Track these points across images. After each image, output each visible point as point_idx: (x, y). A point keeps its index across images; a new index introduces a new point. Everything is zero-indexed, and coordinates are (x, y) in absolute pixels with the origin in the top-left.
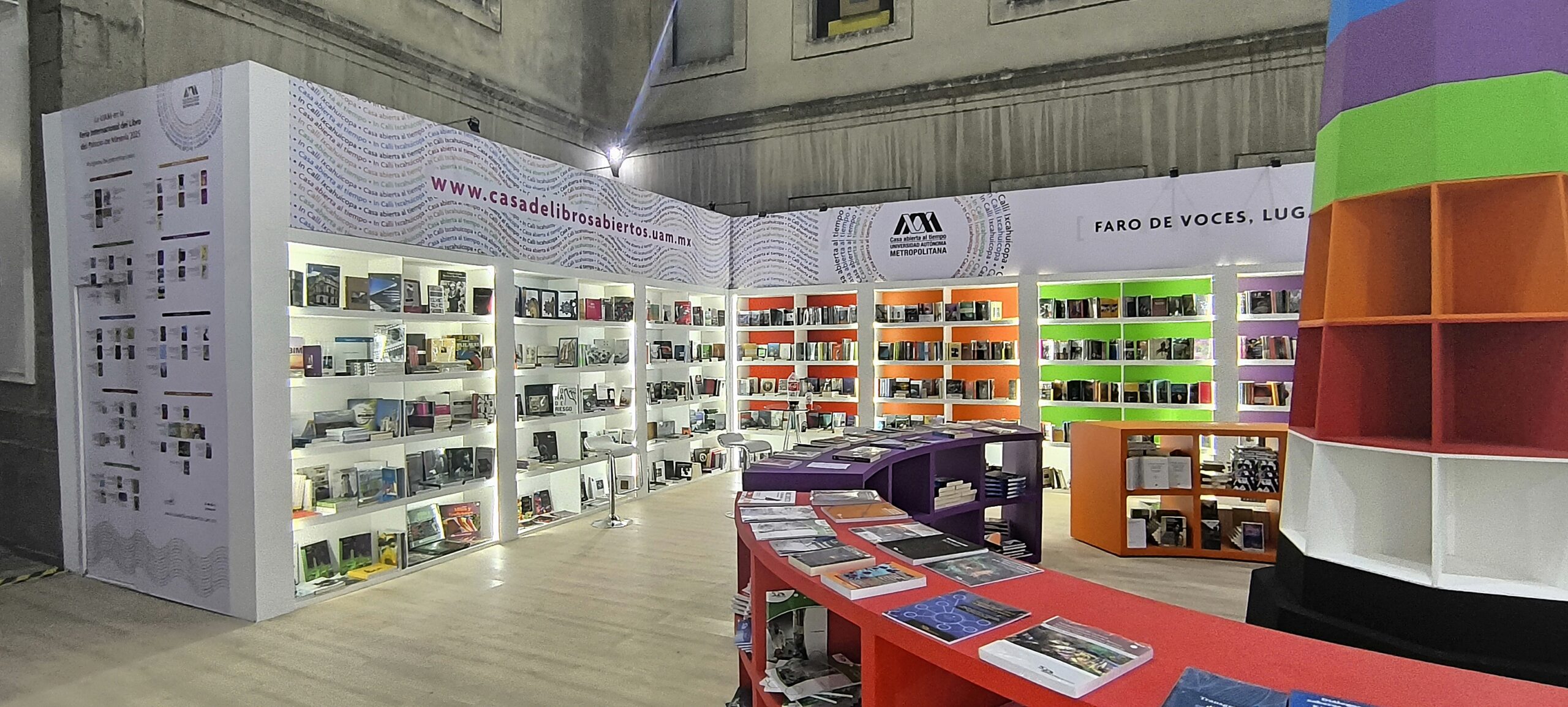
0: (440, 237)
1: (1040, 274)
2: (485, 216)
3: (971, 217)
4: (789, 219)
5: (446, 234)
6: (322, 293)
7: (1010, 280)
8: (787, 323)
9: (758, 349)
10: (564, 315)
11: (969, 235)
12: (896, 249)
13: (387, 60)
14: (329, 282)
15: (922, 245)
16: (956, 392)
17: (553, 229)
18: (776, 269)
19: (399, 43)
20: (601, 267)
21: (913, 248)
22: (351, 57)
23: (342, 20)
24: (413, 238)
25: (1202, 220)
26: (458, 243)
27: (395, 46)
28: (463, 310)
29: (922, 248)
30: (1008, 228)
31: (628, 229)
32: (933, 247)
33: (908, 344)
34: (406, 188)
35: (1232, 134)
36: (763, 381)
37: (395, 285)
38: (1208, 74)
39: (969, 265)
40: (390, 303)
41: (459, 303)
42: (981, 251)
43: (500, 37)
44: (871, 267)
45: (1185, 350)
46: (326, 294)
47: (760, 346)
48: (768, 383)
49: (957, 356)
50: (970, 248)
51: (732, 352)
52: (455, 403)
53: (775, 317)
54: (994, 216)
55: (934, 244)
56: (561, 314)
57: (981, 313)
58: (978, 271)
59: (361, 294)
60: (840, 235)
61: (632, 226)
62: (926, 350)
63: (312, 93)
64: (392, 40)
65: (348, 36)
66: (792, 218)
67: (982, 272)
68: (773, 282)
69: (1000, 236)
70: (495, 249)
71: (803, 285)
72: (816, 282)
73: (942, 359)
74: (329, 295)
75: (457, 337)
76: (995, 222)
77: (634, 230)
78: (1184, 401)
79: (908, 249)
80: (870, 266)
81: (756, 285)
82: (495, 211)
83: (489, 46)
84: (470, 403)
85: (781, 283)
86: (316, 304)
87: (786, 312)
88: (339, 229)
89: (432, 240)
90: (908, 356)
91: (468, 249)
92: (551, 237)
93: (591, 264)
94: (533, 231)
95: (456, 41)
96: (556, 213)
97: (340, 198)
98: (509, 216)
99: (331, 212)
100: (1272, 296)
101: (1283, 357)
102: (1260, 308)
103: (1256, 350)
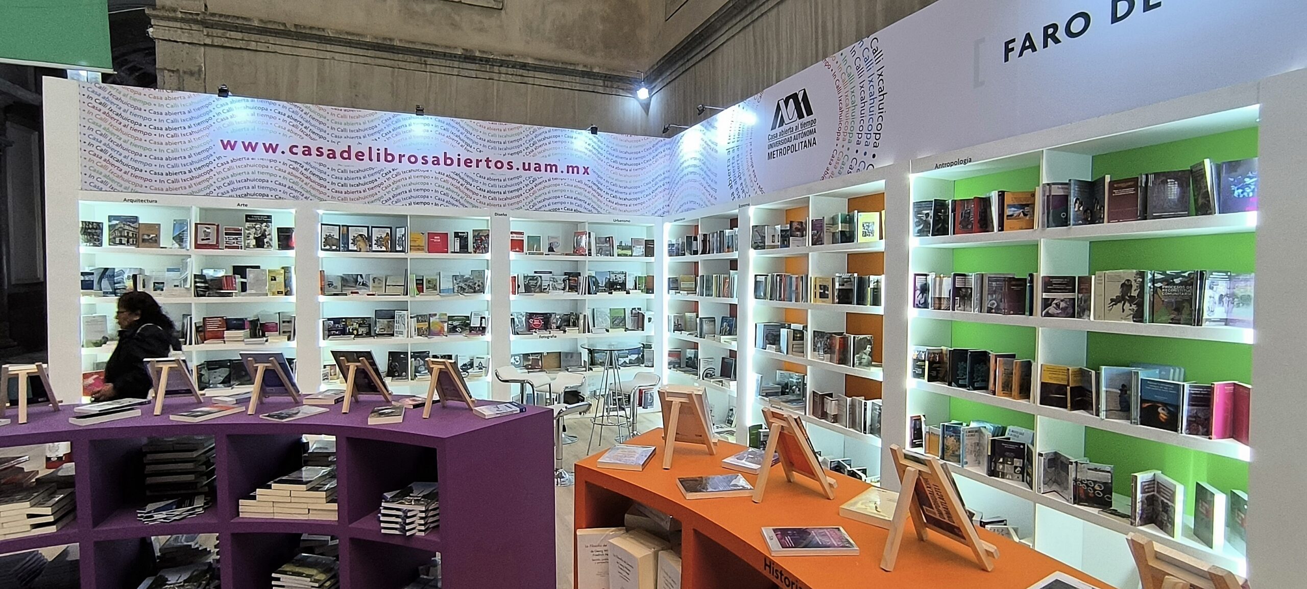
0: (229, 188)
2: (284, 168)
3: (841, 85)
5: (236, 185)
6: (121, 236)
11: (839, 114)
12: (772, 150)
13: (385, 55)
14: (127, 227)
15: (794, 139)
17: (372, 172)
21: (787, 145)
22: (354, 59)
23: (340, 32)
26: (251, 191)
28: (270, 246)
29: (794, 143)
30: (880, 89)
31: (483, 164)
32: (804, 139)
33: (779, 279)
34: (192, 152)
39: (838, 159)
41: (265, 240)
42: (851, 133)
44: (753, 178)
46: (125, 237)
49: (827, 296)
50: (839, 132)
51: (663, 284)
53: (689, 246)
54: (866, 75)
55: (805, 134)
56: (397, 248)
58: (847, 166)
59: (152, 236)
60: (732, 141)
61: (488, 161)
62: (794, 287)
63: (99, 91)
65: (349, 44)
67: (851, 167)
68: (690, 206)
69: (872, 105)
70: (296, 194)
72: (715, 201)
73: (806, 301)
74: (128, 238)
76: (866, 84)
79: (782, 147)
81: (681, 210)
82: (296, 162)
86: (115, 244)
88: (125, 188)
89: (222, 190)
90: (778, 296)
91: (263, 195)
92: (368, 179)
93: (426, 200)
94: (344, 175)
95: (455, 26)
96: (374, 157)
97: (127, 165)
98: (313, 164)
99: (118, 176)
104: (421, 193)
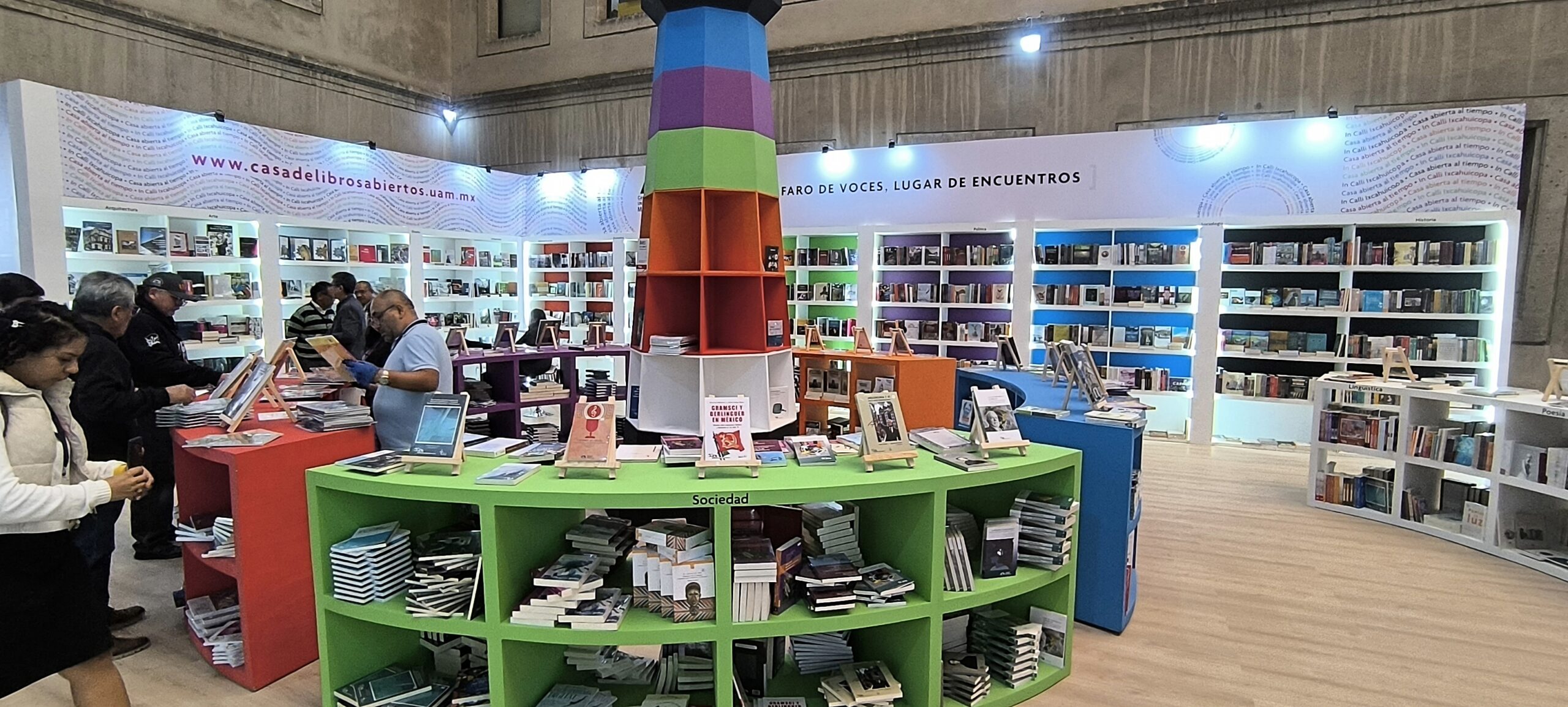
0: (202, 200)
2: (246, 183)
5: (208, 198)
6: (97, 242)
8: (565, 266)
9: (550, 287)
10: (337, 258)
14: (102, 234)
17: (318, 191)
18: (560, 221)
19: (215, 31)
20: (371, 220)
23: (159, 15)
24: (176, 202)
25: (854, 189)
26: (220, 204)
27: (211, 34)
28: (231, 253)
31: (402, 189)
34: (167, 165)
35: (894, 117)
37: (162, 236)
38: (878, 66)
40: (159, 249)
41: (227, 249)
43: (322, 18)
45: (841, 294)
46: (100, 242)
47: (552, 285)
51: (524, 289)
52: (232, 324)
53: (557, 261)
56: (334, 258)
59: (131, 242)
61: (406, 187)
63: (77, 99)
64: (209, 29)
68: (554, 232)
70: (258, 208)
71: (575, 233)
72: (587, 232)
74: (103, 243)
75: (232, 274)
77: (408, 190)
78: (837, 335)
80: (626, 220)
81: (543, 233)
82: (257, 179)
83: (309, 26)
84: (245, 323)
85: (559, 232)
86: (91, 249)
87: (563, 256)
88: (107, 196)
89: (195, 202)
91: (230, 208)
92: (317, 198)
93: (361, 218)
94: (297, 193)
95: (277, 25)
96: (321, 179)
97: (107, 174)
98: (271, 182)
99: (99, 185)
100: (898, 251)
101: (903, 300)
102: (890, 261)
103: (886, 294)
104: (357, 212)
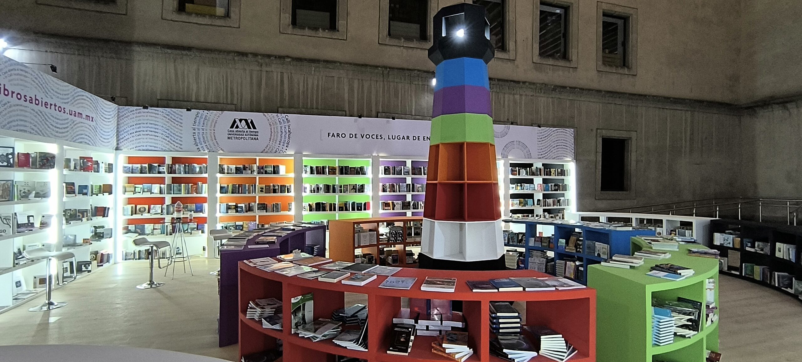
1: (304, 154)
3: (271, 124)
4: (162, 112)
7: (290, 155)
8: (159, 173)
9: (135, 187)
11: (270, 133)
12: (231, 136)
15: (246, 135)
16: (262, 209)
18: (153, 141)
21: (240, 136)
25: (368, 136)
29: (245, 137)
30: (289, 131)
32: (251, 137)
33: (237, 186)
35: (376, 104)
36: (138, 207)
38: (369, 78)
39: (270, 147)
42: (276, 141)
44: (216, 145)
45: (361, 189)
47: (136, 186)
48: (143, 208)
49: (263, 191)
50: (270, 139)
51: (118, 189)
53: (151, 169)
54: (283, 125)
55: (252, 135)
57: (276, 171)
58: (274, 150)
60: (197, 125)
62: (247, 188)
66: (164, 111)
67: (276, 151)
68: (150, 148)
69: (286, 134)
71: (171, 151)
72: (180, 150)
73: (255, 193)
76: (283, 128)
78: (361, 210)
79: (238, 136)
80: (215, 143)
81: (138, 148)
85: (156, 149)
87: (159, 166)
90: (237, 192)
100: (391, 168)
101: (394, 191)
102: (387, 173)
103: (385, 189)
